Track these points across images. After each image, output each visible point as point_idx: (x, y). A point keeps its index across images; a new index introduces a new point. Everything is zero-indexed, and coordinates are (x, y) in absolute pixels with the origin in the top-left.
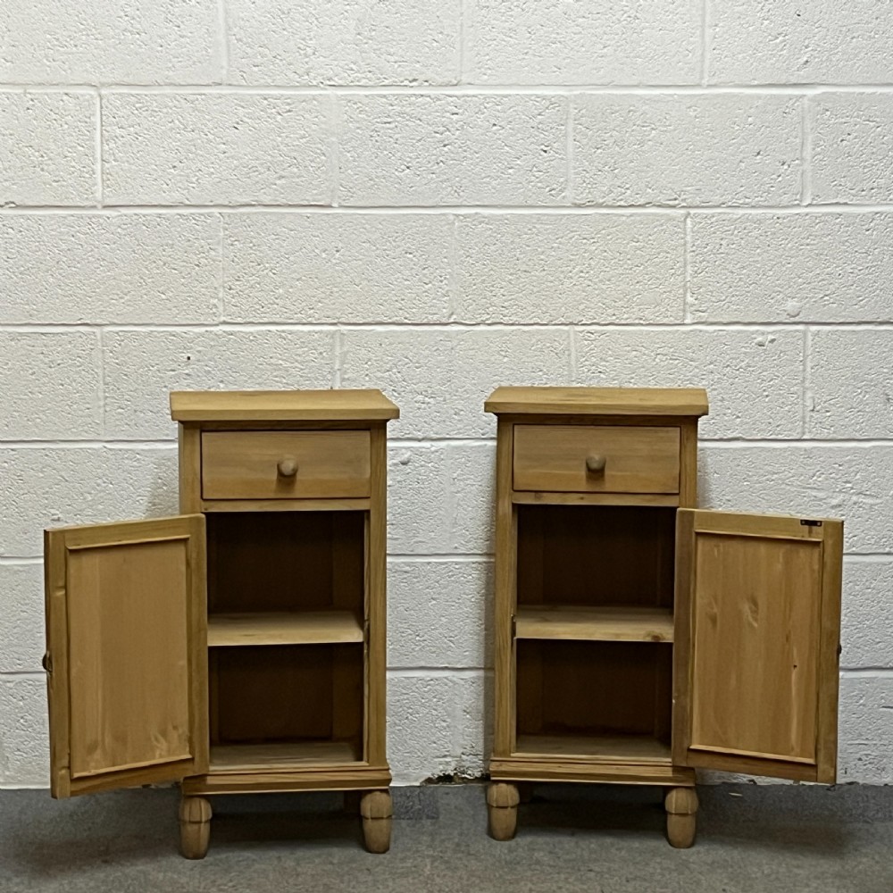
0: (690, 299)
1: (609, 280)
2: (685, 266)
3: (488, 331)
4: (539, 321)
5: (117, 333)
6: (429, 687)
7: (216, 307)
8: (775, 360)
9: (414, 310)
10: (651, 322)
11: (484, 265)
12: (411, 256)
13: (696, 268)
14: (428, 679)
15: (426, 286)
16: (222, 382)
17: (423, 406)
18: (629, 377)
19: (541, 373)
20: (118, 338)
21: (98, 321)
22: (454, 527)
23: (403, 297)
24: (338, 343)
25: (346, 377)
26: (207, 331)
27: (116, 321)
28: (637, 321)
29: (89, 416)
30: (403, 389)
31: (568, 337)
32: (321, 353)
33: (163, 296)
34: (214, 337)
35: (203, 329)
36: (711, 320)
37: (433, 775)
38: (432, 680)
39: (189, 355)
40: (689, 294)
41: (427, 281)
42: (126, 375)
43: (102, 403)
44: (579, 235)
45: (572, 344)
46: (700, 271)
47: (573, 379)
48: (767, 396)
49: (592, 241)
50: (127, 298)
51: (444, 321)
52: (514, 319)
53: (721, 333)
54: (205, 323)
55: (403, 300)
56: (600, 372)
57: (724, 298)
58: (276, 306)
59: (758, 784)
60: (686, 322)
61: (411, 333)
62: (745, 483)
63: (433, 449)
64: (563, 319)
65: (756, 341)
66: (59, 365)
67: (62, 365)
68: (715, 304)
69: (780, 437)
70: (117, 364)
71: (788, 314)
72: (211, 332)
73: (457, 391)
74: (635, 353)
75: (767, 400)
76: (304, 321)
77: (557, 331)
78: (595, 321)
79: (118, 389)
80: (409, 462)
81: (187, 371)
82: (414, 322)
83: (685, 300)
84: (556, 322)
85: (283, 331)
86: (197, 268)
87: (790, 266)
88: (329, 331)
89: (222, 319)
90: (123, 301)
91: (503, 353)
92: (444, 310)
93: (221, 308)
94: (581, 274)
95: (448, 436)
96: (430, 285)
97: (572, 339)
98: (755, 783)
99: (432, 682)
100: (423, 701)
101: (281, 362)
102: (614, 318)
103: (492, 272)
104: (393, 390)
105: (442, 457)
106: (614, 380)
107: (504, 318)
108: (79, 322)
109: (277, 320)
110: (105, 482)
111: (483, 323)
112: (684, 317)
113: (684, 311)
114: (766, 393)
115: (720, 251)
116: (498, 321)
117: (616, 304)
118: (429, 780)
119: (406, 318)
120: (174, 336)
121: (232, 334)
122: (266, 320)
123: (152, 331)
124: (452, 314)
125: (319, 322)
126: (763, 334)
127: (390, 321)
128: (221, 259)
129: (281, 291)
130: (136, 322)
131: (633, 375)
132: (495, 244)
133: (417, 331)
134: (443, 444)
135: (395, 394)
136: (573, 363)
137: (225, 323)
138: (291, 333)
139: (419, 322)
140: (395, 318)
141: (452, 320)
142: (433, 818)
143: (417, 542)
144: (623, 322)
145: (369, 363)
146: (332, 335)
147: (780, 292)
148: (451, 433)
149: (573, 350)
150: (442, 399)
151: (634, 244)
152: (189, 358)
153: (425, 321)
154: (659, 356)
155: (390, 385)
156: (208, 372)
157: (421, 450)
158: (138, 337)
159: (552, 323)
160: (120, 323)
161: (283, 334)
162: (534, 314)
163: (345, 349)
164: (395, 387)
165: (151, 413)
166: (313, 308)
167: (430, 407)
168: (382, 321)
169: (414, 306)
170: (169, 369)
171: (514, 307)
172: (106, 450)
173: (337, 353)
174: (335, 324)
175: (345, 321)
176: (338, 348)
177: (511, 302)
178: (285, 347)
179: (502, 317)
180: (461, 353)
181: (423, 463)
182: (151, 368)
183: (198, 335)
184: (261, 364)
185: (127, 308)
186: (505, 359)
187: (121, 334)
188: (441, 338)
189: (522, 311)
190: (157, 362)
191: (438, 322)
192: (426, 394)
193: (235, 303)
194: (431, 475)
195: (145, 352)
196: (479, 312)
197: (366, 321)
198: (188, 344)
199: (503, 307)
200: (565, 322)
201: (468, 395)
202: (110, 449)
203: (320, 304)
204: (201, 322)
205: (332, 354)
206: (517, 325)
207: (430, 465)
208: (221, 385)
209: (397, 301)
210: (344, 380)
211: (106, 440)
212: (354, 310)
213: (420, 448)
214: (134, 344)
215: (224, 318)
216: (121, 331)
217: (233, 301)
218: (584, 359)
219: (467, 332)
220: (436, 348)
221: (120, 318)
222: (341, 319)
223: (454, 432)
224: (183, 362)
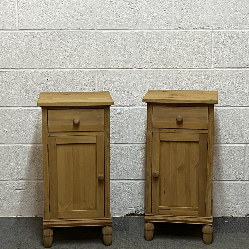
0: (213, 60)
1: (186, 54)
2: (211, 49)
3: (146, 71)
4: (163, 67)
5: (24, 71)
6: (127, 186)
7: (56, 63)
8: (241, 80)
9: (121, 64)
10: (200, 67)
11: (145, 48)
12: (120, 46)
13: (215, 50)
14: (127, 183)
15: (126, 56)
16: (59, 87)
17: (125, 95)
18: (192, 85)
19: (163, 84)
20: (24, 73)
21: (18, 68)
22: (135, 135)
23: (118, 59)
25: (99, 86)
26: (53, 71)
27: (23, 67)
28: (195, 67)
29: (16, 98)
30: (118, 90)
31: (172, 72)
32: (91, 78)
33: (39, 59)
34: (56, 73)
35: (52, 70)
36: (219, 67)
37: (128, 213)
38: (128, 183)
39: (48, 79)
40: (213, 58)
41: (126, 54)
42: (27, 85)
43: (20, 94)
44: (176, 39)
45: (174, 75)
46: (216, 50)
47: (174, 86)
48: (238, 92)
49: (181, 40)
50: (27, 60)
51: (131, 67)
52: (155, 66)
53: (223, 71)
54: (53, 68)
55: (118, 60)
56: (183, 84)
57: (224, 59)
58: (76, 62)
59: (234, 217)
60: (212, 67)
61: (120, 71)
62: (231, 120)
63: (128, 109)
64: (170, 66)
65: (235, 74)
66: (5, 82)
67: (6, 82)
68: (221, 61)
69: (242, 105)
70: (24, 81)
71: (246, 65)
72: (55, 71)
73: (136, 90)
74: (194, 78)
75: (238, 93)
76: (85, 67)
77: (169, 70)
78: (181, 67)
79: (25, 90)
80: (120, 113)
81: (47, 84)
82: (121, 68)
83: (211, 60)
84: (168, 67)
85: (79, 71)
86: (50, 50)
87: (246, 48)
89: (58, 67)
90: (26, 61)
91: (151, 78)
92: (131, 64)
93: (58, 63)
94: (177, 52)
95: (133, 105)
96: (127, 55)
97: (174, 73)
98: (233, 217)
99: (128, 184)
100: (125, 190)
101: (78, 81)
102: (188, 66)
103: (147, 51)
104: (115, 90)
105: (131, 112)
106: (188, 87)
107: (151, 66)
108: (12, 68)
109: (77, 67)
110: (21, 120)
111: (144, 68)
112: (211, 66)
113: (211, 63)
114: (238, 91)
115: (223, 44)
116: (149, 67)
117: (188, 62)
118: (127, 215)
119: (119, 66)
120: (43, 72)
121: (62, 72)
122: (73, 67)
123: (36, 71)
124: (134, 65)
125: (90, 68)
126: (237, 71)
127: (113, 67)
128: (58, 47)
129: (78, 57)
130: (30, 68)
131: (194, 85)
132: (148, 42)
133: (122, 71)
134: (131, 107)
135: (115, 91)
136: (174, 81)
137: (59, 68)
138: (81, 71)
139: (123, 67)
140: (116, 66)
141: (134, 67)
142: (127, 231)
143: (123, 139)
144: (190, 67)
145: (107, 81)
146: (95, 72)
147: (243, 57)
149: (174, 76)
150: (131, 93)
151: (194, 41)
152: (48, 80)
153: (125, 67)
154: (202, 79)
155: (114, 88)
156: (54, 84)
157: (124, 110)
158: (31, 73)
159: (167, 68)
160: (25, 68)
161: (78, 72)
162: (161, 65)
163: (99, 76)
164: (115, 89)
165: (36, 97)
166: (88, 63)
167: (127, 96)
168: (111, 67)
169: (121, 62)
170: (41, 83)
171: (155, 63)
172: (21, 109)
173: (96, 78)
174: (96, 68)
175: (99, 67)
176: (96, 76)
177: (154, 61)
178: (79, 76)
179: (150, 66)
180: (137, 78)
181: (125, 114)
182: (36, 83)
183: (51, 72)
184: (71, 82)
185: (27, 63)
186: (152, 80)
187: (25, 72)
188: (130, 73)
189: (157, 64)
190: (37, 81)
191: (129, 68)
192: (125, 91)
193: (63, 61)
194: (127, 118)
195: (33, 78)
196: (143, 64)
197: (106, 67)
198: (47, 75)
199: (151, 63)
200: (171, 68)
201: (139, 92)
202: (23, 109)
203: (90, 62)
204: (51, 68)
205: (95, 78)
206: (155, 68)
207: (127, 114)
208: (59, 88)
209: (116, 61)
210: (99, 87)
211: (21, 106)
212: (102, 64)
213: (124, 109)
214: (30, 75)
215: (59, 67)
216: (25, 71)
217: (62, 61)
218: (178, 80)
219: (139, 71)
220: (129, 76)
221: (25, 66)
222: (97, 67)
223: (135, 104)
224: (46, 81)
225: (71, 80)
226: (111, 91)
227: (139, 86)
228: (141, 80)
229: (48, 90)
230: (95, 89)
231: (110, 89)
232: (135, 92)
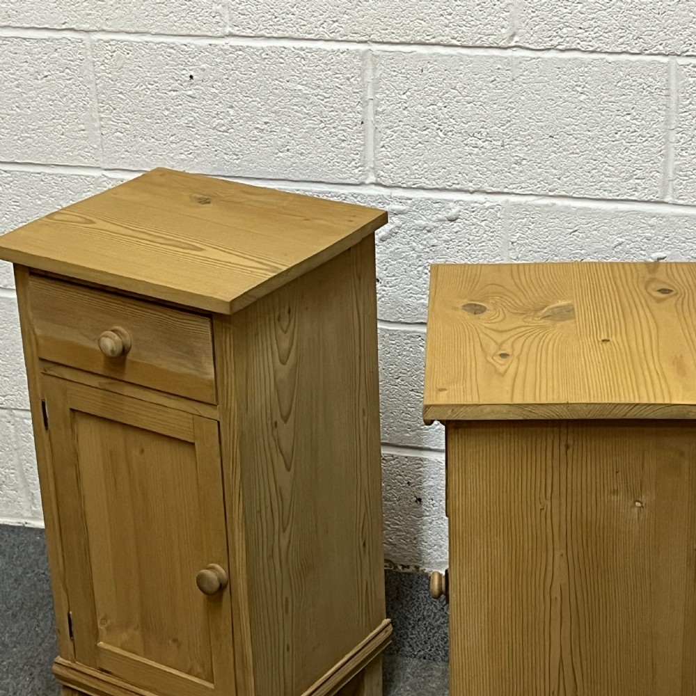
3: (561, 60)
4: (629, 49)
5: (108, 42)
7: (220, 15)
9: (464, 29)
16: (231, 108)
17: (475, 151)
19: (628, 118)
20: (109, 48)
21: (85, 26)
23: (449, 11)
24: (370, 67)
25: (380, 110)
26: (210, 45)
27: (105, 28)
29: (85, 139)
30: (450, 128)
31: (667, 72)
32: (348, 79)
34: (220, 52)
35: (205, 42)
39: (192, 73)
42: (121, 93)
43: (96, 125)
45: (673, 81)
51: (502, 44)
52: (596, 44)
54: (210, 34)
55: (450, 14)
58: (290, 16)
61: (461, 58)
63: (487, 205)
64: (661, 48)
66: (46, 76)
67: (49, 77)
70: (110, 78)
72: (216, 45)
73: (519, 135)
76: (328, 38)
77: (652, 63)
79: (114, 109)
80: (457, 219)
81: (190, 93)
82: (464, 44)
84: (652, 51)
85: (302, 49)
88: (357, 51)
89: (228, 30)
91: (579, 89)
92: (503, 31)
93: (227, 17)
95: (506, 190)
97: (673, 73)
101: (300, 87)
104: (438, 129)
105: (499, 214)
107: (582, 43)
108: (64, 27)
109: (296, 36)
111: (553, 48)
116: (574, 46)
119: (453, 38)
120: (172, 48)
121: (240, 50)
122: (280, 34)
123: (148, 42)
124: (513, 36)
125: (344, 38)
127: (433, 41)
130: (128, 29)
133: (468, 56)
134: (500, 199)
135: (441, 134)
136: (673, 106)
137: (231, 35)
138: (311, 51)
139: (470, 44)
140: (441, 38)
141: (513, 44)
145: (408, 93)
146: (363, 56)
148: (511, 186)
149: (673, 88)
150: (499, 143)
152: (191, 77)
153: (478, 43)
155: (435, 123)
156: (215, 95)
157: (472, 205)
158: (131, 48)
159: (647, 52)
160: (110, 29)
161: (302, 53)
162: (621, 40)
163: (378, 73)
164: (440, 125)
165: (153, 140)
166: (337, 21)
167: (483, 153)
168: (423, 40)
169: (464, 23)
170: (170, 88)
171: (596, 29)
172: (105, 179)
173: (368, 79)
174: (366, 42)
175: (377, 39)
176: (369, 72)
177: (592, 22)
178: (304, 68)
179: (579, 41)
180: (524, 85)
181: (475, 220)
182: (149, 86)
183: (201, 50)
184: (276, 89)
185: (117, 11)
186: (583, 97)
187: (112, 43)
188: (499, 66)
189: (606, 35)
190: (156, 79)
191: (495, 45)
192: (479, 136)
193: (242, 10)
194: (485, 235)
195: (140, 67)
196: (550, 34)
197: (402, 39)
198: (190, 59)
199: (580, 28)
200: (664, 52)
201: (532, 141)
202: (110, 178)
203: (345, 16)
204: (203, 33)
205: (362, 80)
206: (600, 52)
207: (483, 224)
208: (231, 112)
209: (442, 15)
210: (377, 113)
211: (106, 167)
212: (387, 25)
213: (472, 202)
214: (128, 56)
215: (230, 29)
216: (112, 40)
217: (241, 7)
218: (688, 102)
219: (532, 59)
220: (492, 78)
221: (109, 23)
222: (372, 37)
223: (514, 186)
224: (185, 81)
225: (277, 82)
226: (425, 132)
227: (530, 118)
228: (539, 97)
229: (195, 115)
230: (362, 123)
231: (421, 126)
232: (516, 140)
